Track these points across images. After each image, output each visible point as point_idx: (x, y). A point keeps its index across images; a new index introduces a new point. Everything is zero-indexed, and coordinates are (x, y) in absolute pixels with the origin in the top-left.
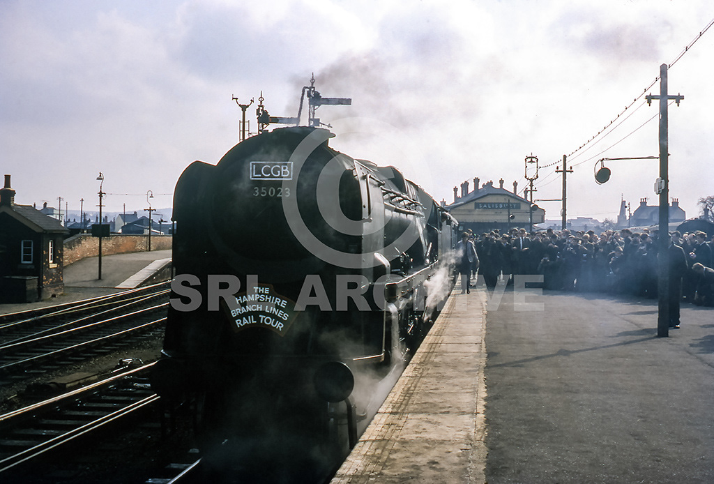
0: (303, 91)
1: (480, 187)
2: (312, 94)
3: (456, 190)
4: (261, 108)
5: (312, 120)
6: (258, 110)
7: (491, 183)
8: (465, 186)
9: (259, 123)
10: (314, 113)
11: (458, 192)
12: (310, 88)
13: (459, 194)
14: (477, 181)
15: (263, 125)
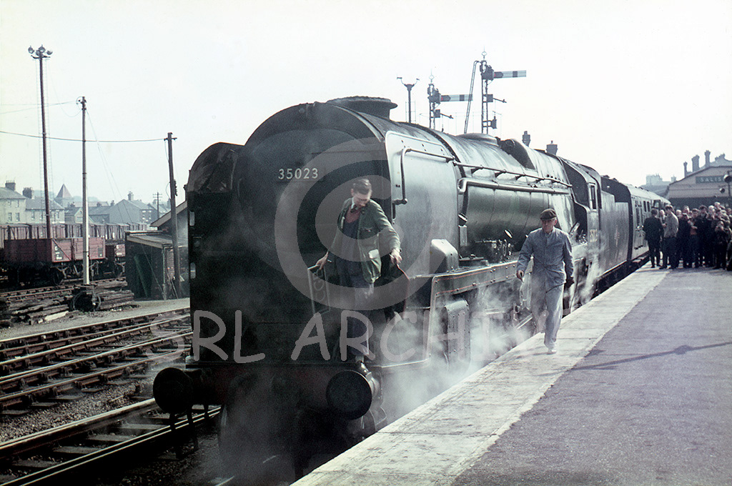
0: (475, 65)
1: (712, 160)
2: (484, 68)
3: (685, 164)
4: (432, 87)
5: (485, 95)
6: (429, 89)
7: (724, 155)
8: (696, 160)
9: (430, 102)
10: (486, 89)
11: (687, 166)
12: (482, 62)
13: (690, 169)
14: (707, 154)
15: (434, 104)
